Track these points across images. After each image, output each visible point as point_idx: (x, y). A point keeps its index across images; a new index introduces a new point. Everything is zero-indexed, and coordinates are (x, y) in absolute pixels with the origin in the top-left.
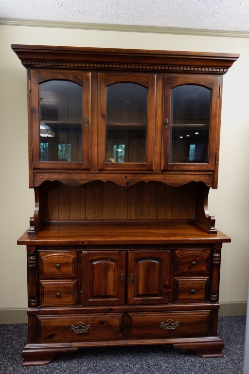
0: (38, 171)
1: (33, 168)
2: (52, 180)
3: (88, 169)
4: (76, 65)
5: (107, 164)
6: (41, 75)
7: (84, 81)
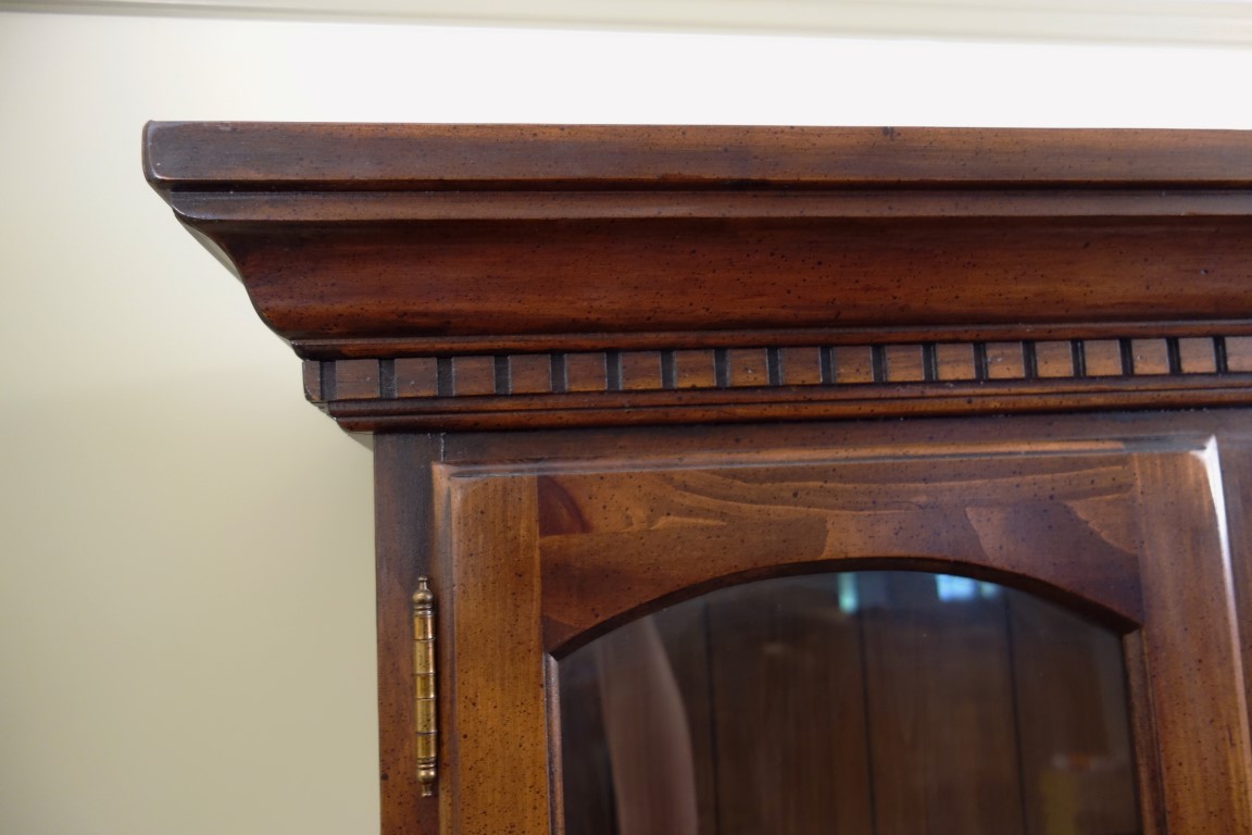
4: (1055, 364)
6: (585, 527)
7: (1162, 560)
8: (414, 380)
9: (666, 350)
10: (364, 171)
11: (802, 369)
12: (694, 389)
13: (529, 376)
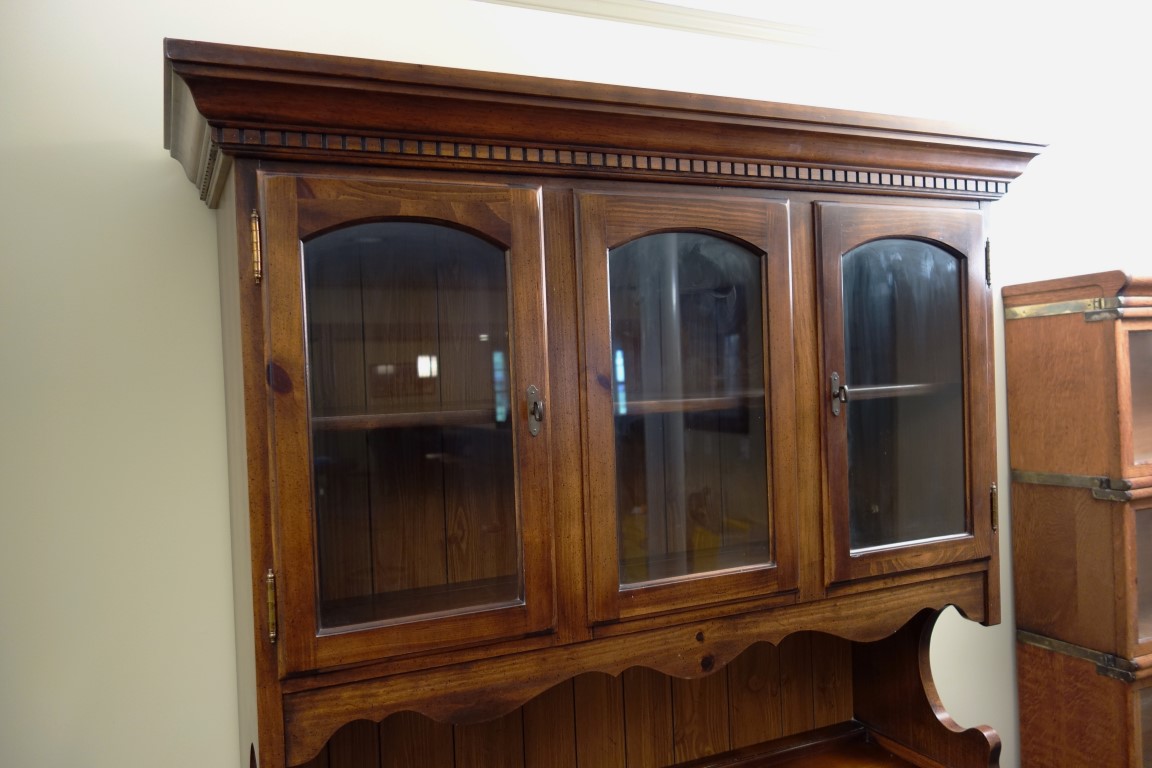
0: (310, 683)
1: (281, 671)
2: (377, 717)
3: (549, 633)
4: (483, 153)
5: (628, 594)
6: (314, 197)
7: (518, 225)
8: (251, 138)
9: (344, 136)
10: (241, 62)
11: (392, 147)
12: (353, 151)
13: (294, 140)
